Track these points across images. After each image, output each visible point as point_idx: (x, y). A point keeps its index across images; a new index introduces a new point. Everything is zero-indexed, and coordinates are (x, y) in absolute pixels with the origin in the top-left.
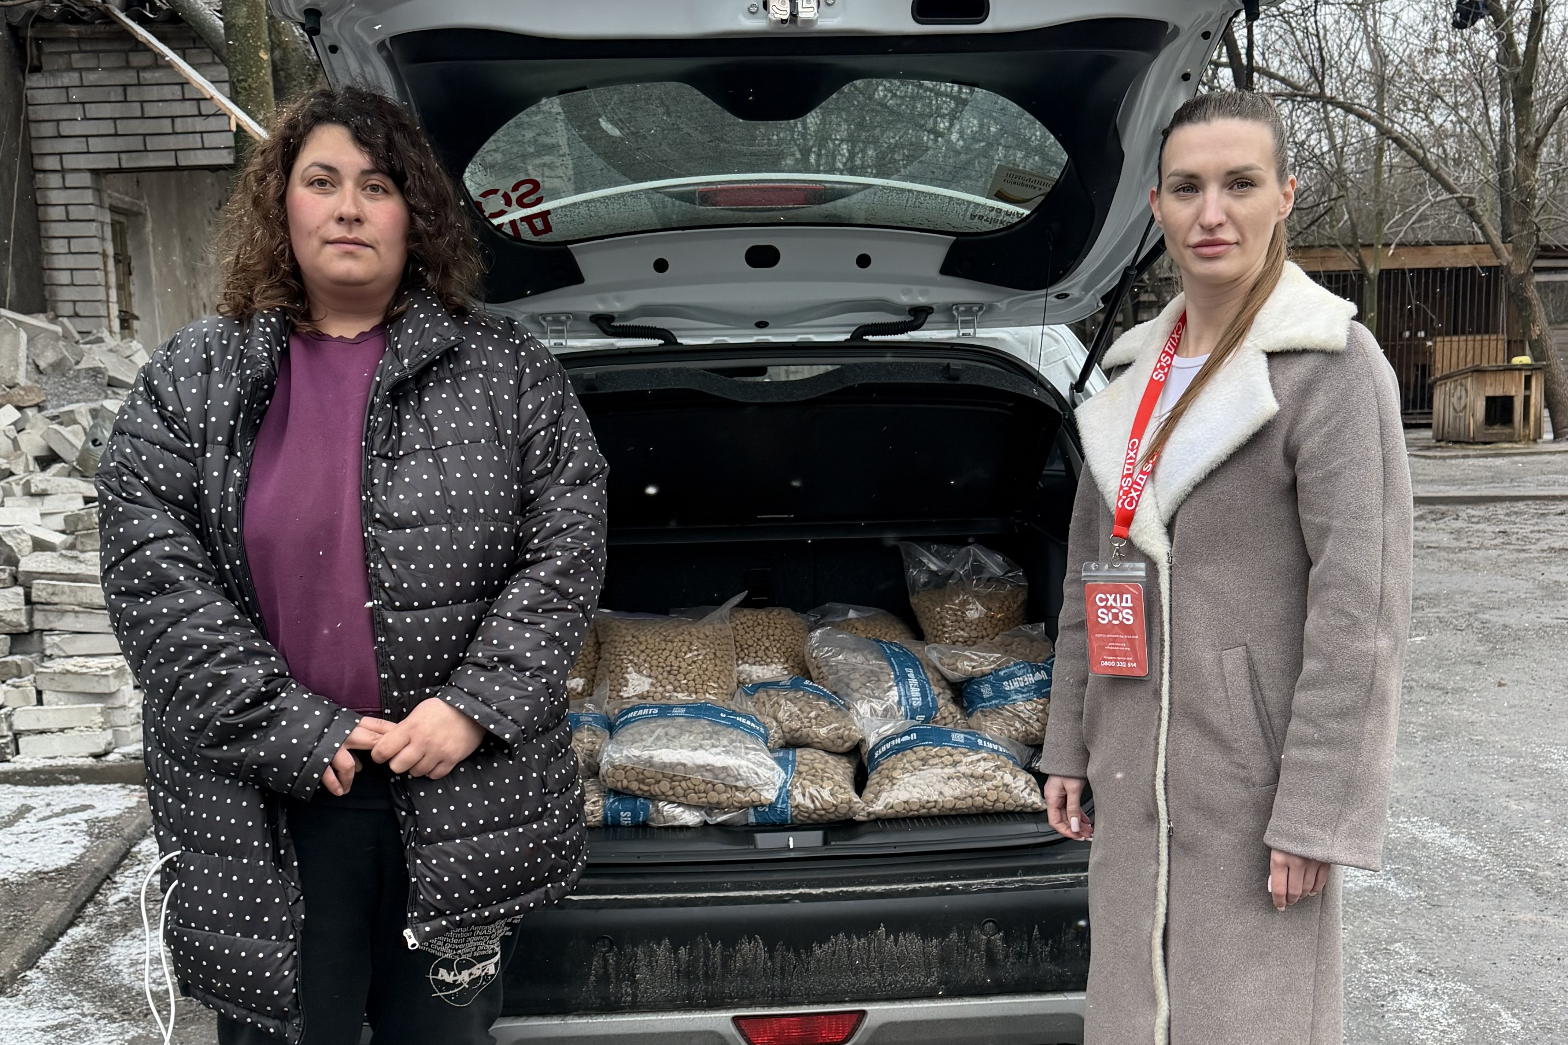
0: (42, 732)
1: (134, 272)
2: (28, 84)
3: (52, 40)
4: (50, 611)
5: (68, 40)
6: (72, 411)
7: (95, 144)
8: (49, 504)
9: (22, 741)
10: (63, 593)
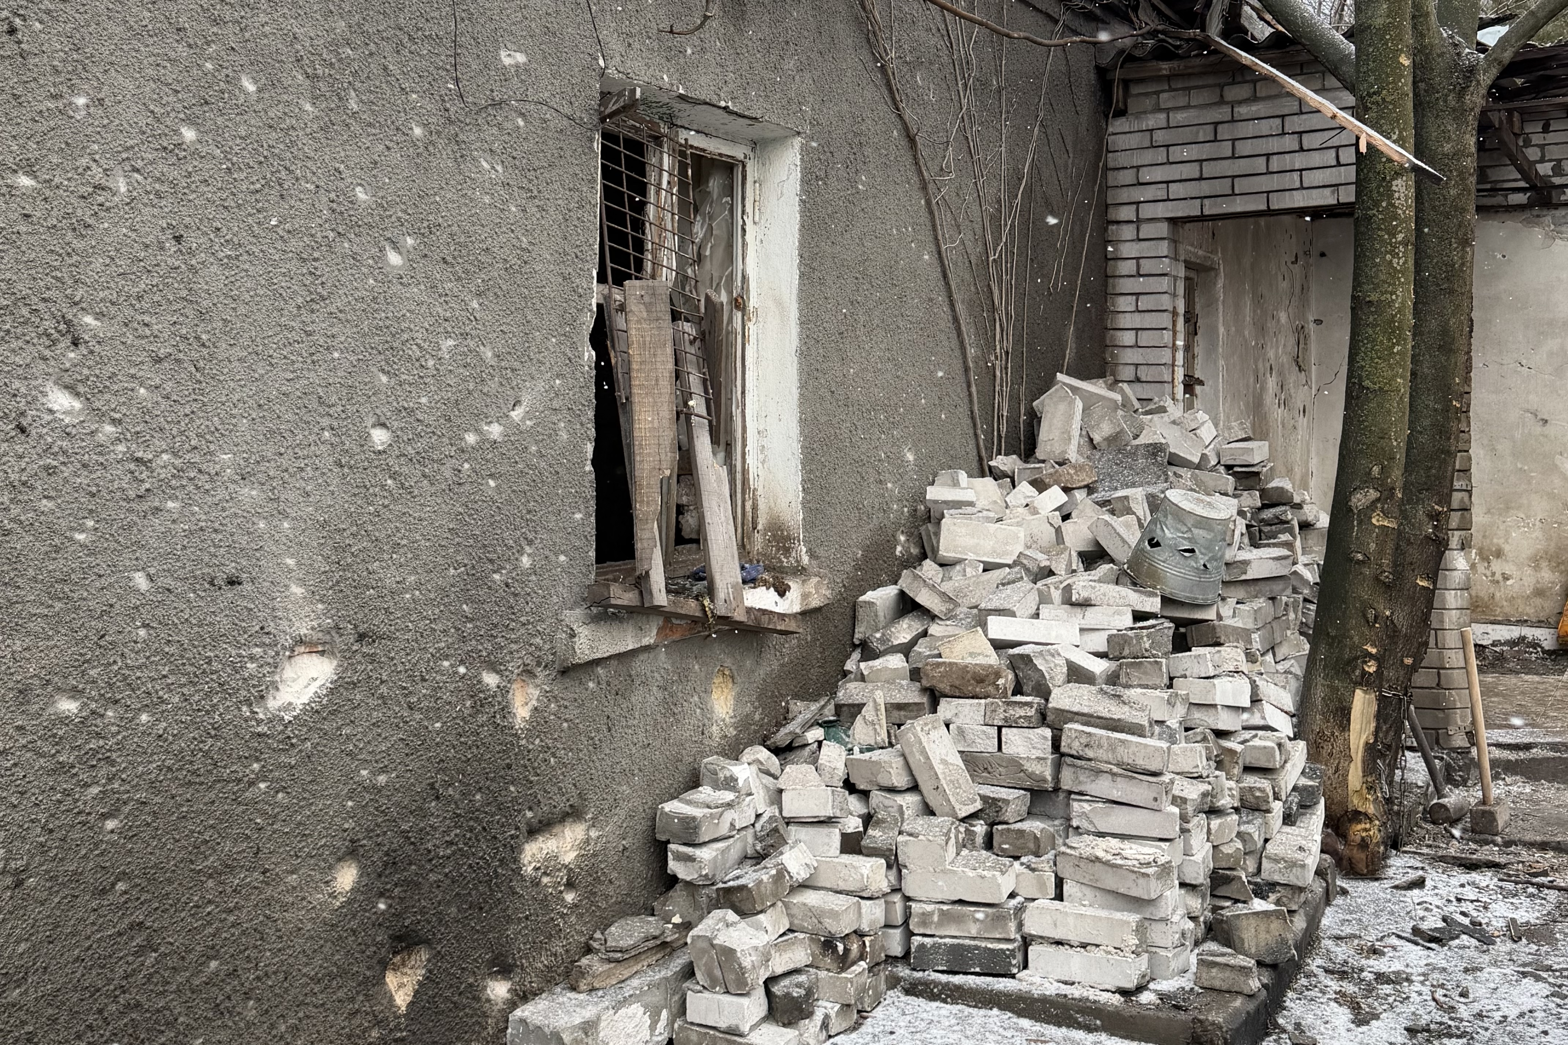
0: (1059, 943)
1: (1200, 332)
2: (1111, 130)
3: (1141, 81)
4: (1081, 767)
5: (1159, 79)
6: (1126, 498)
7: (1176, 190)
8: (1092, 617)
9: (1034, 950)
10: (1100, 746)
